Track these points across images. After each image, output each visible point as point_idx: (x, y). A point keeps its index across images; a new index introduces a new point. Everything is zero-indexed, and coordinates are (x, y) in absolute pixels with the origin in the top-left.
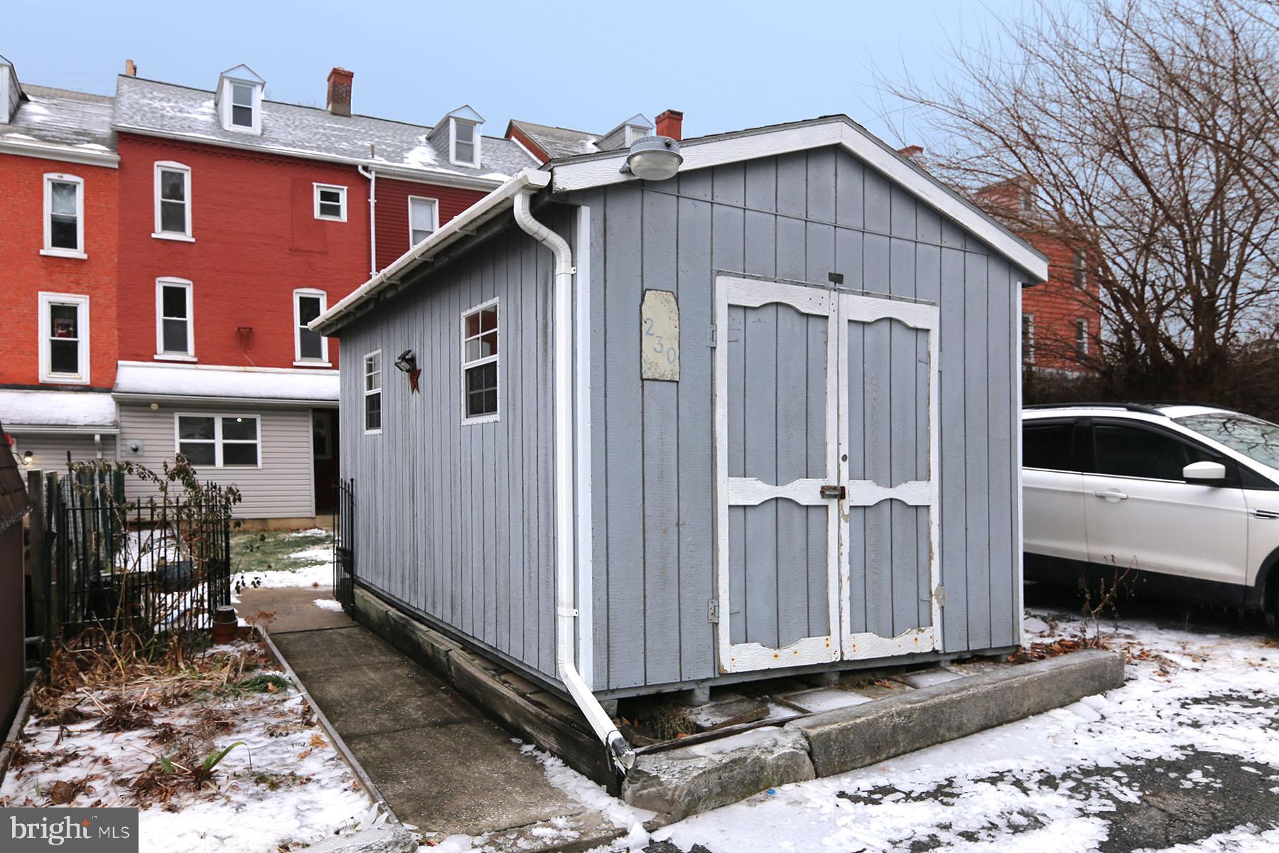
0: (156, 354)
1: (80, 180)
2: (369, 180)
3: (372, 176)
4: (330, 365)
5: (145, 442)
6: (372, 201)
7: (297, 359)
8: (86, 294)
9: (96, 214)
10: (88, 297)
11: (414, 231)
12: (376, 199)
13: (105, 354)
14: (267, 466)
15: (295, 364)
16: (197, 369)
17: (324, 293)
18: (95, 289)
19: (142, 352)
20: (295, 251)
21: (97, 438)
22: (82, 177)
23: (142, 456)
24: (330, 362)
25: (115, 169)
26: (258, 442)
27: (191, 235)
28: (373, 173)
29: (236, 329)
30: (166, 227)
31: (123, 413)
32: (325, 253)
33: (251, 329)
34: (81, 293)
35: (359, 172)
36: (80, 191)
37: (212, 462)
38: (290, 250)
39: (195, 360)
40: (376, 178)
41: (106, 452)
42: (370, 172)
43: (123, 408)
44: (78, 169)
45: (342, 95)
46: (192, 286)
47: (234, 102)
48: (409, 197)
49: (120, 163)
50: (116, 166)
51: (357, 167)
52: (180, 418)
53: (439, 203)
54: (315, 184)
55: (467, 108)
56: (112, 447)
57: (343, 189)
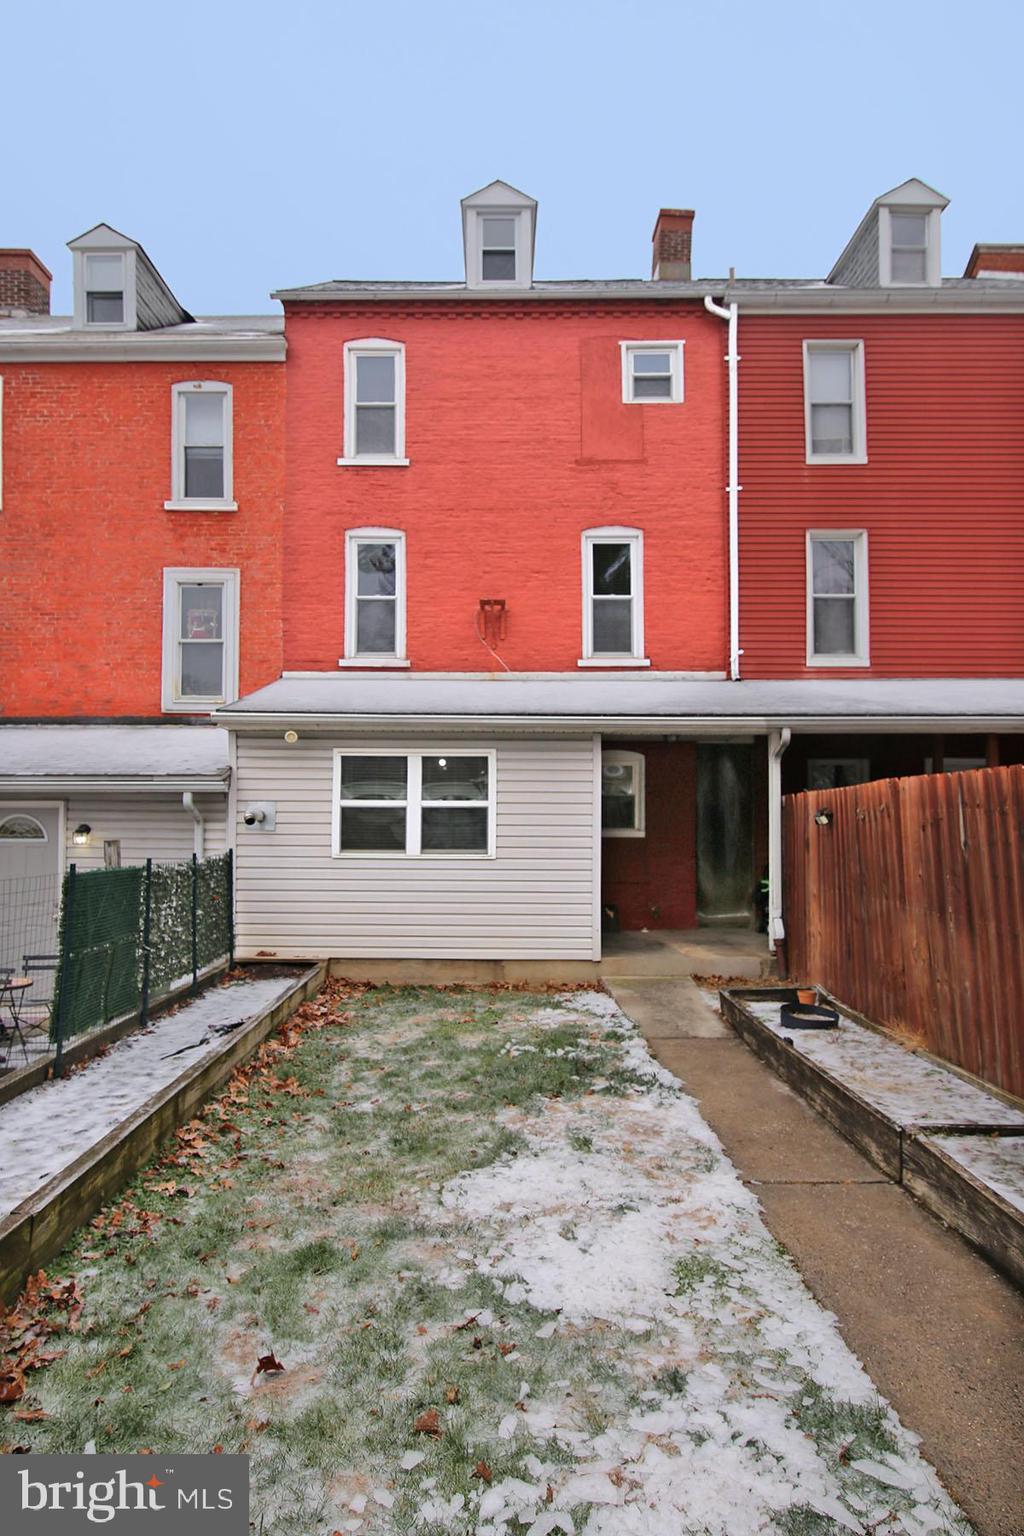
0: (342, 657)
1: (228, 388)
2: (725, 322)
3: (731, 314)
4: (647, 663)
5: (281, 807)
6: (733, 358)
7: (584, 655)
8: (236, 565)
9: (250, 437)
10: (238, 571)
11: (814, 406)
12: (739, 354)
13: (263, 662)
14: (505, 853)
15: (581, 663)
16: (410, 679)
17: (640, 533)
18: (249, 558)
19: (320, 656)
20: (586, 463)
21: (187, 798)
22: (230, 383)
23: (273, 833)
24: (647, 657)
25: (281, 363)
26: (491, 804)
27: (403, 454)
28: (734, 307)
29: (478, 607)
30: (361, 447)
31: (241, 752)
32: (643, 461)
33: (502, 603)
34: (228, 566)
35: (706, 312)
36: (228, 404)
37: (400, 845)
38: (576, 462)
39: (407, 664)
40: (740, 317)
41: (210, 826)
42: (727, 307)
43: (241, 742)
44: (223, 371)
45: (675, 248)
46: (404, 539)
47: (485, 245)
48: (805, 344)
49: (288, 353)
50: (282, 358)
51: (702, 300)
52: (344, 759)
53: (866, 347)
54: (624, 344)
55: (914, 185)
56: (220, 816)
57: (676, 347)
